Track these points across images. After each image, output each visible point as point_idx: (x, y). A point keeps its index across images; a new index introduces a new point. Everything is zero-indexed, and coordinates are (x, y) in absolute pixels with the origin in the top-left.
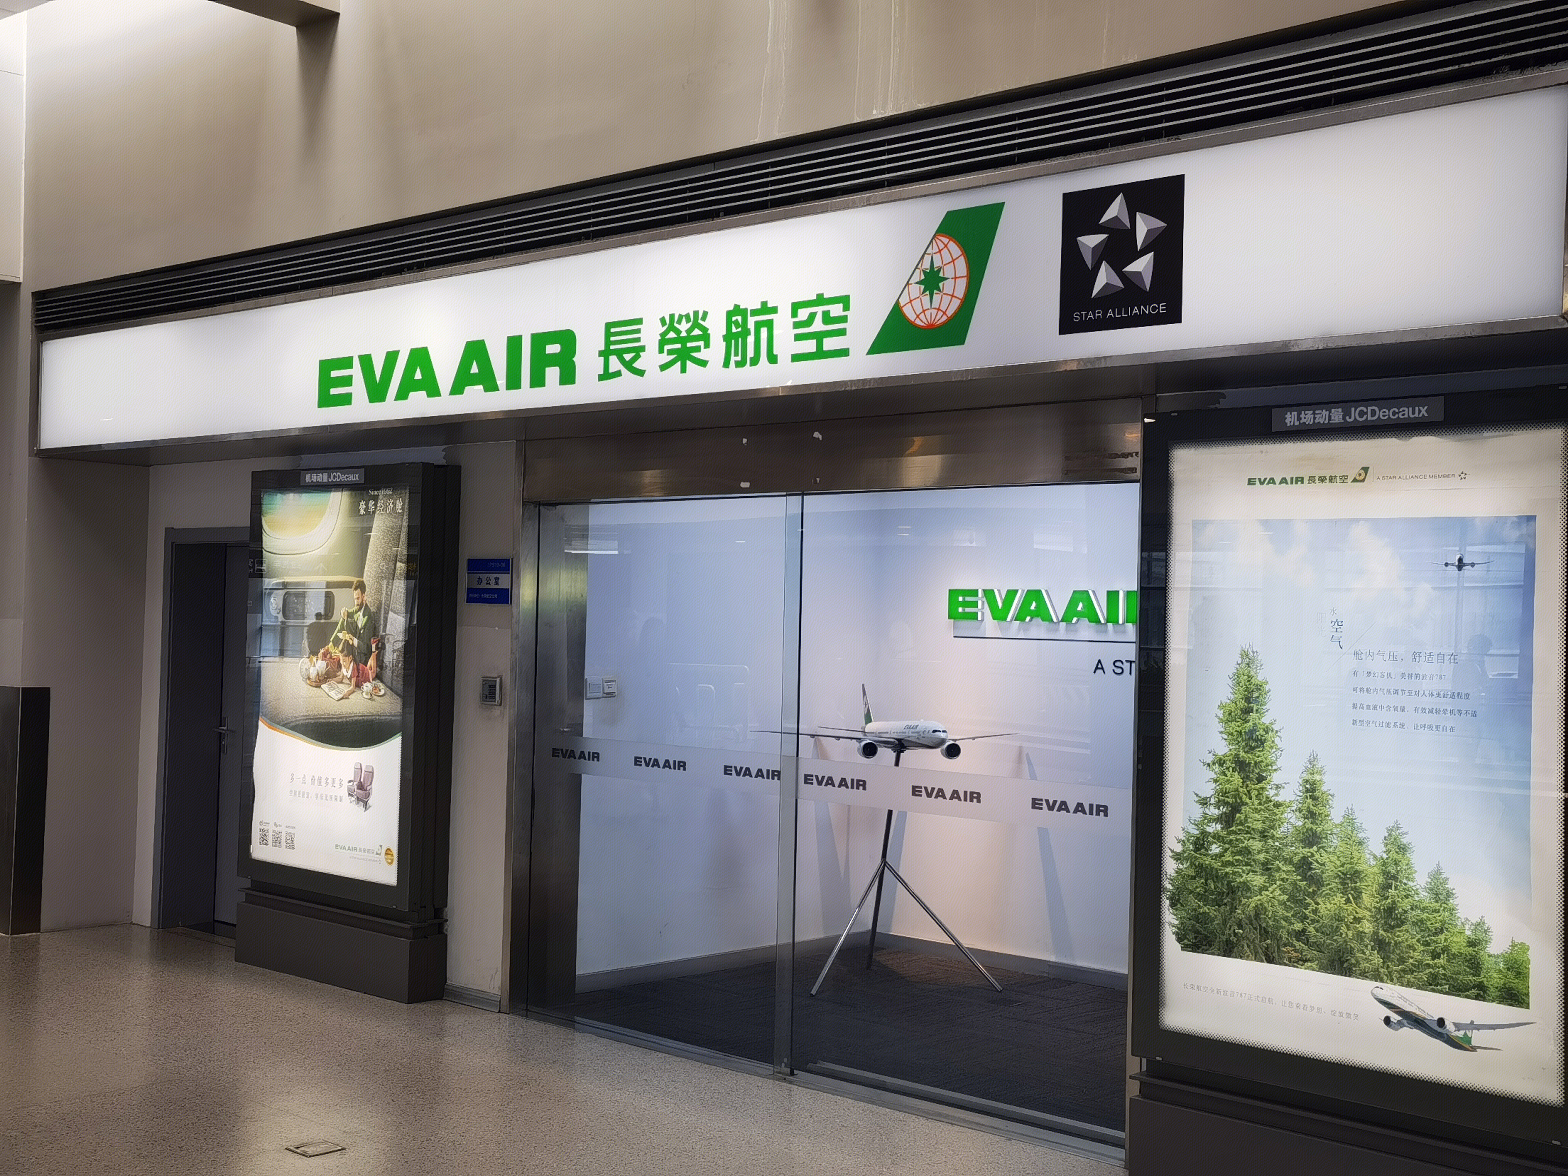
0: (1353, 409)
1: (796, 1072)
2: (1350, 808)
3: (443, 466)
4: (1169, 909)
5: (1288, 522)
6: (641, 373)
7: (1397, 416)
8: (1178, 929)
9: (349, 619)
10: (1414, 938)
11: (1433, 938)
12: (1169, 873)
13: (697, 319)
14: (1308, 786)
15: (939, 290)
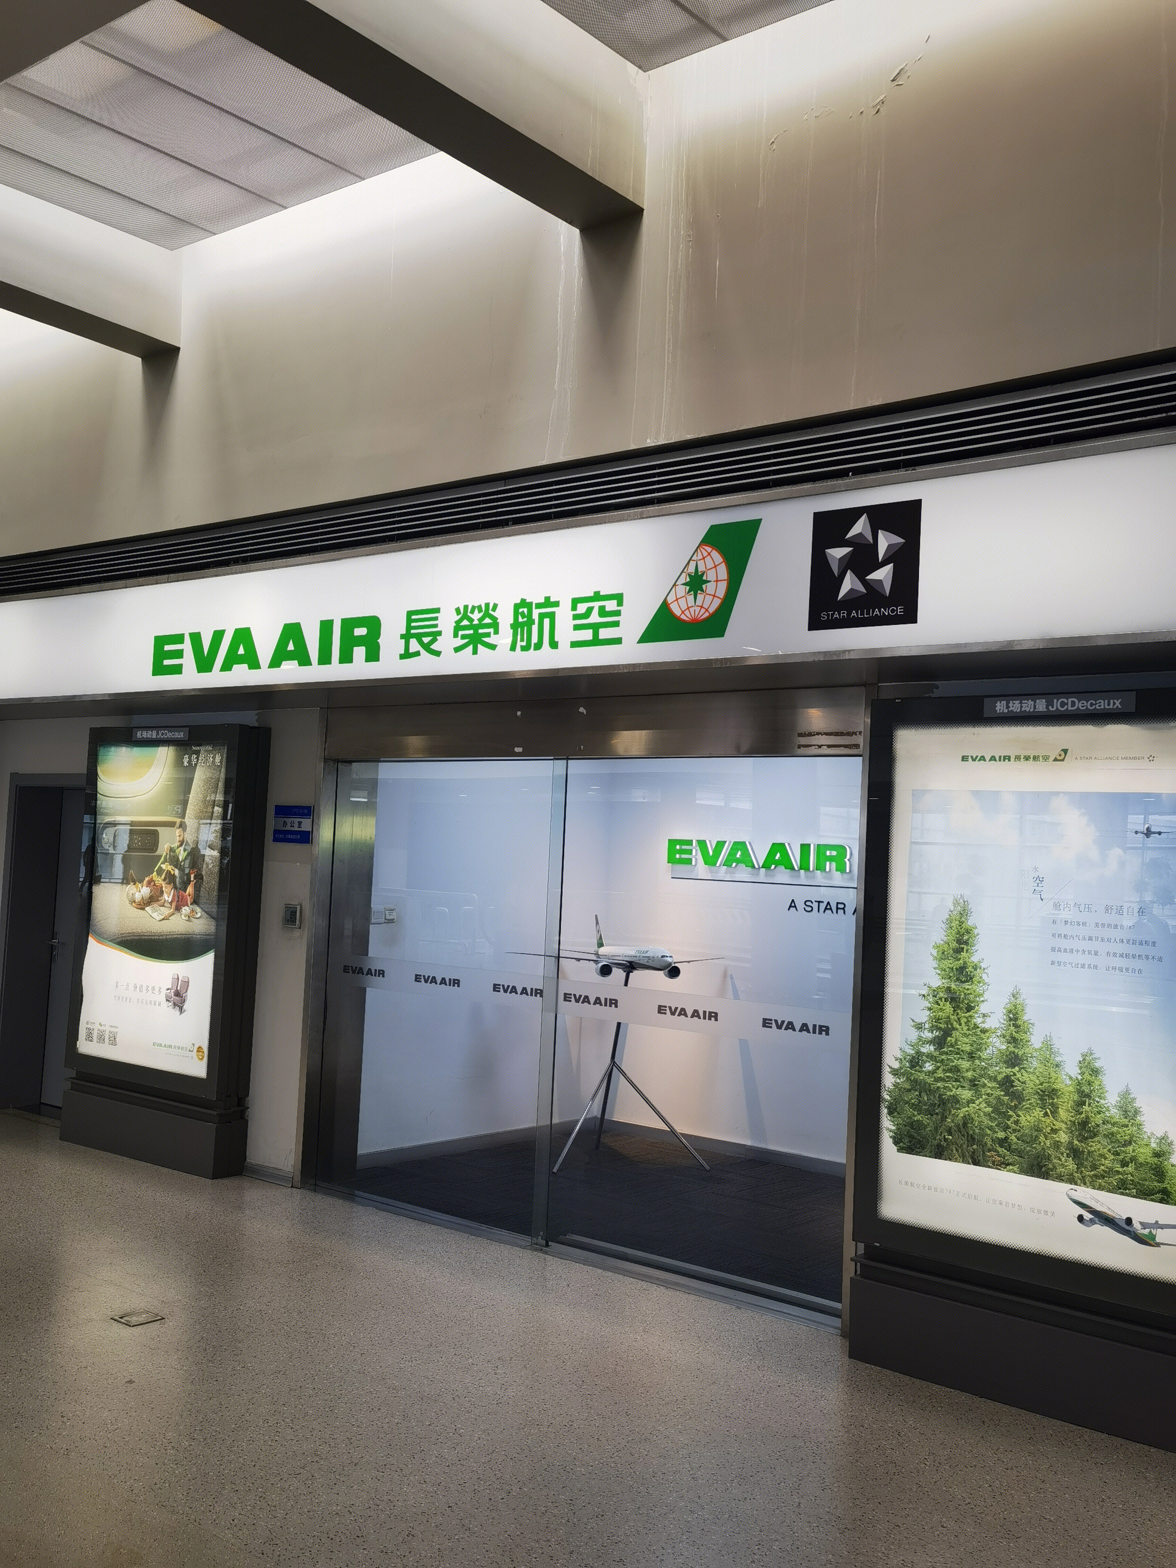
0: (1055, 701)
1: (550, 1243)
2: (1048, 1035)
3: (257, 727)
4: (887, 1117)
5: (997, 793)
6: (437, 653)
7: (1094, 707)
8: (895, 1133)
9: (171, 853)
10: (1105, 1148)
11: (1122, 1148)
12: (887, 1086)
13: (488, 610)
14: (1011, 1016)
15: (703, 591)
